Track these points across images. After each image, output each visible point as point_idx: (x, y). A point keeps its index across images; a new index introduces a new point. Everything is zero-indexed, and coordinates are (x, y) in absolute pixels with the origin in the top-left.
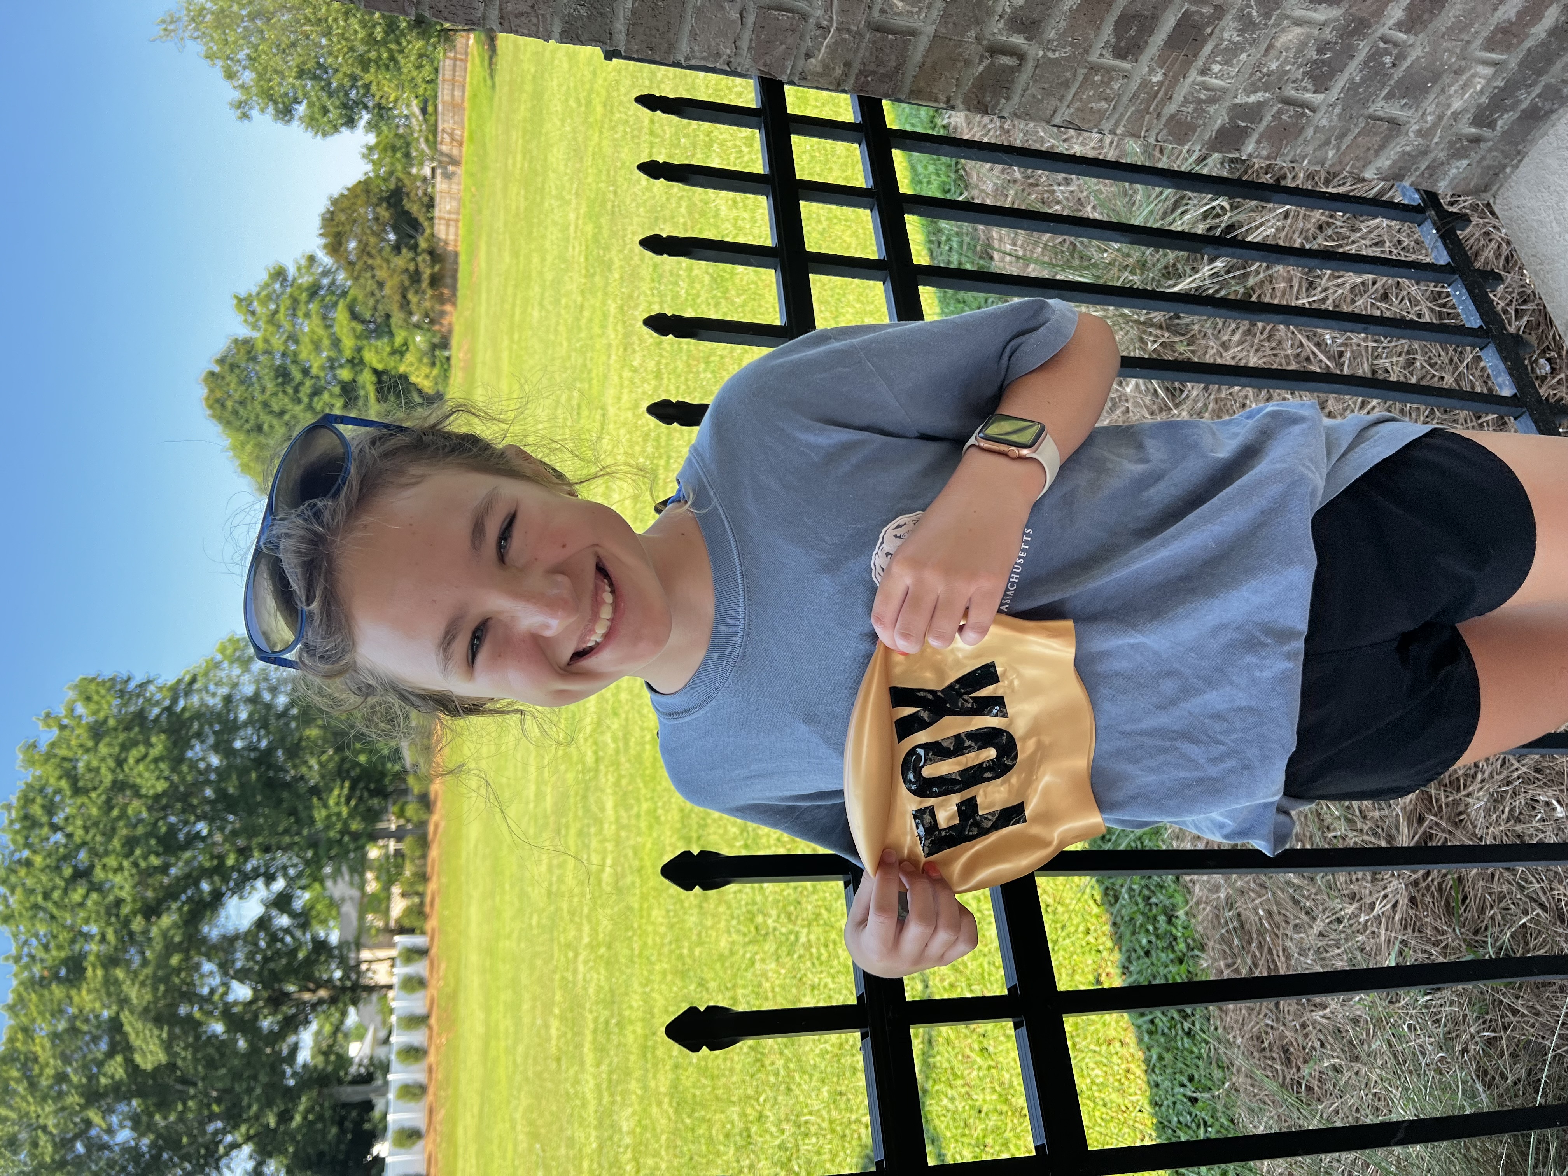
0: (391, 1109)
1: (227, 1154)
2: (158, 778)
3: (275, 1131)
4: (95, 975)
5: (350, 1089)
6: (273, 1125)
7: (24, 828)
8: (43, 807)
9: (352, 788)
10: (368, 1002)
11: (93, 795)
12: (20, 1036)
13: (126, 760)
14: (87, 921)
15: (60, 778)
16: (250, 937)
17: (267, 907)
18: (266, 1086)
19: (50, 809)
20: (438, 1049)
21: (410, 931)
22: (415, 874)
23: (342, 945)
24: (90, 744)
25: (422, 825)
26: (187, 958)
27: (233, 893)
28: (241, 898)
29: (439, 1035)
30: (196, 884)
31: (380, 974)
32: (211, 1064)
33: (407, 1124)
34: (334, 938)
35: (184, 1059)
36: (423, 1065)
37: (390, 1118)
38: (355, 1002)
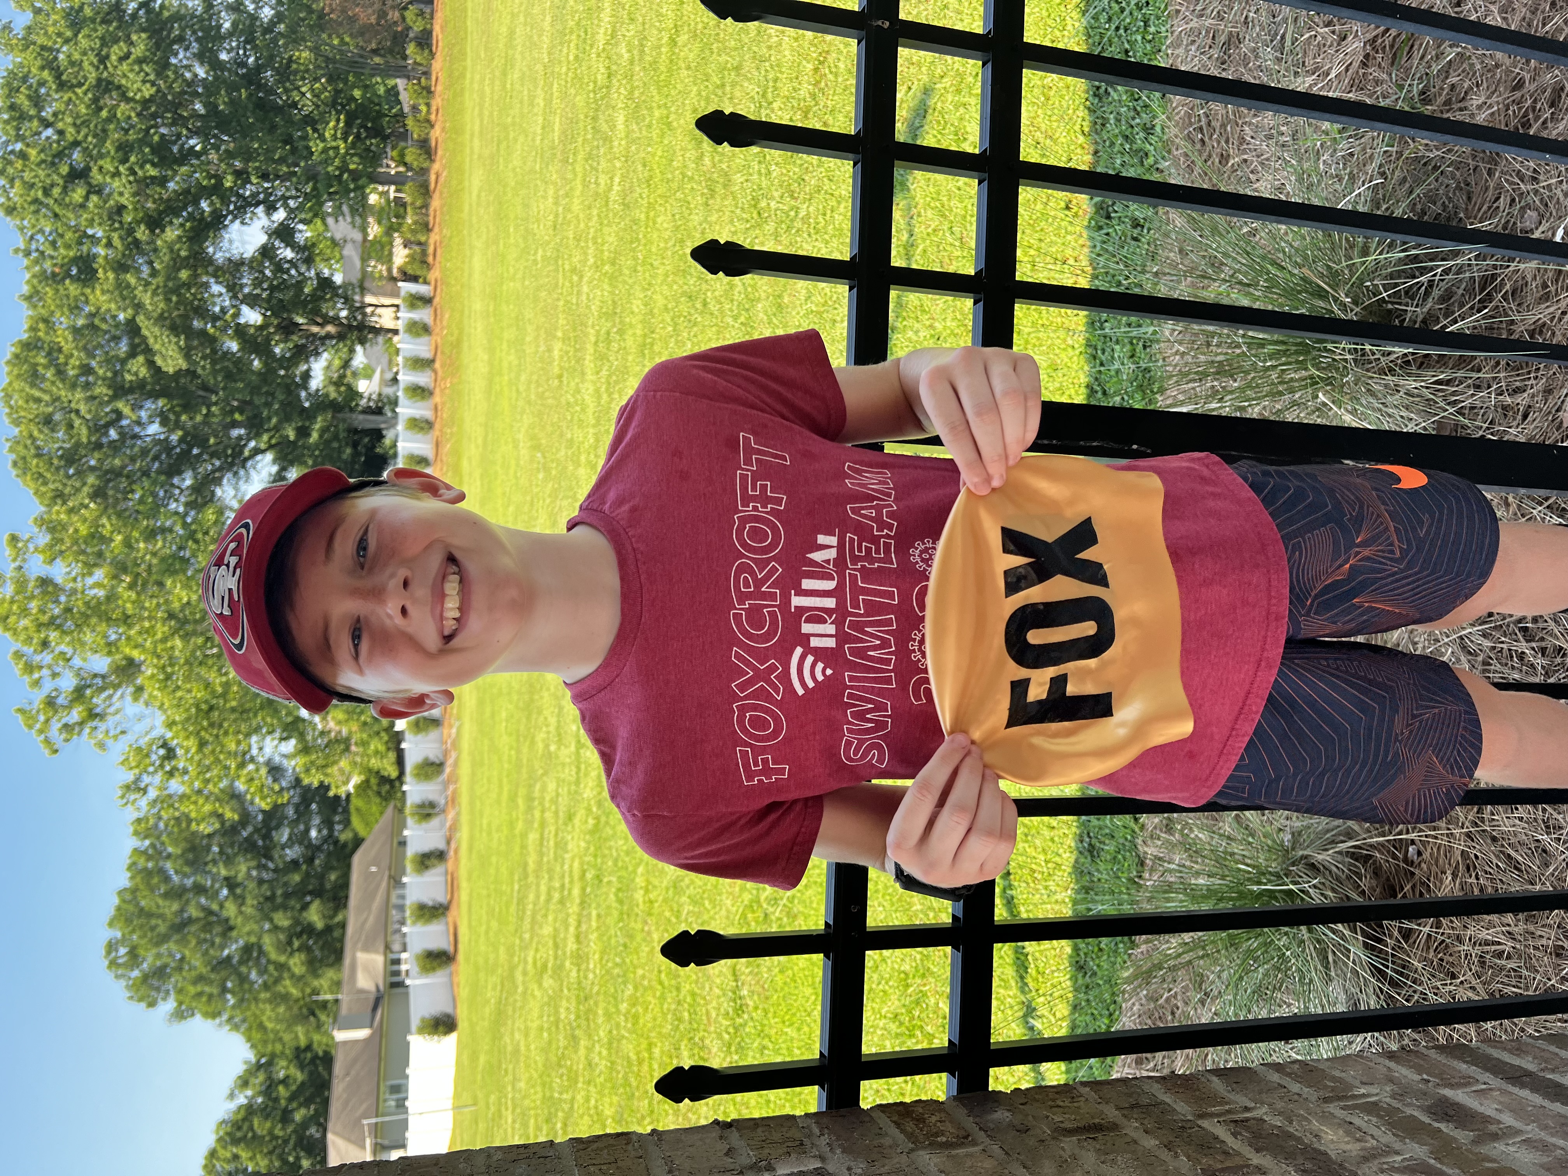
0: (400, 438)
1: (252, 456)
2: (144, 82)
3: (294, 443)
4: (107, 278)
5: (361, 417)
6: (292, 438)
7: (12, 118)
8: (29, 97)
9: (348, 124)
10: (375, 343)
11: (79, 91)
12: (41, 326)
13: (107, 57)
14: (91, 224)
15: (42, 68)
16: (254, 264)
17: (270, 236)
18: (282, 403)
19: (37, 101)
20: (442, 390)
21: (414, 279)
22: (415, 223)
23: (345, 285)
24: (69, 34)
25: (424, 172)
26: (195, 276)
27: (235, 218)
28: (242, 223)
29: (443, 379)
30: (196, 203)
31: (385, 319)
32: (229, 376)
33: (417, 452)
34: (338, 279)
35: (204, 368)
36: (430, 403)
37: (400, 445)
38: (362, 342)
